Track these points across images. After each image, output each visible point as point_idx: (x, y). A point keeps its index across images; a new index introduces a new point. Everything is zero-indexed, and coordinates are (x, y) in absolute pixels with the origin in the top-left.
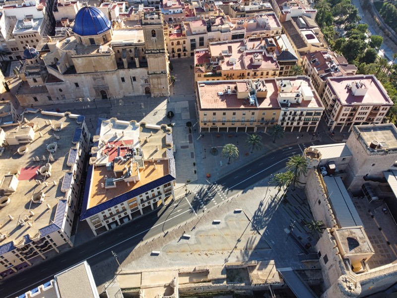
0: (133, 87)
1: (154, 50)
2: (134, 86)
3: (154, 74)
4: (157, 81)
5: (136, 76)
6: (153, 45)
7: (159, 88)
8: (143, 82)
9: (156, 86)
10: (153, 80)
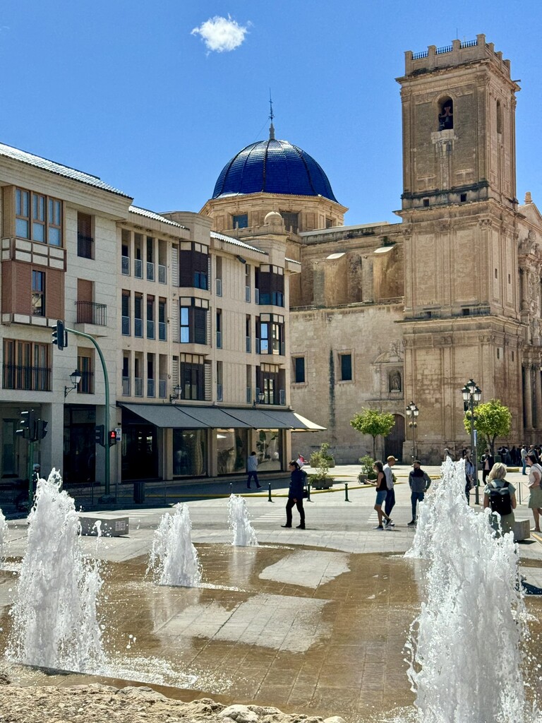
0: (333, 410)
1: (437, 193)
2: (340, 403)
3: (429, 316)
4: (436, 364)
5: (357, 350)
6: (437, 170)
7: (443, 410)
8: (378, 382)
9: (430, 397)
10: (421, 355)
